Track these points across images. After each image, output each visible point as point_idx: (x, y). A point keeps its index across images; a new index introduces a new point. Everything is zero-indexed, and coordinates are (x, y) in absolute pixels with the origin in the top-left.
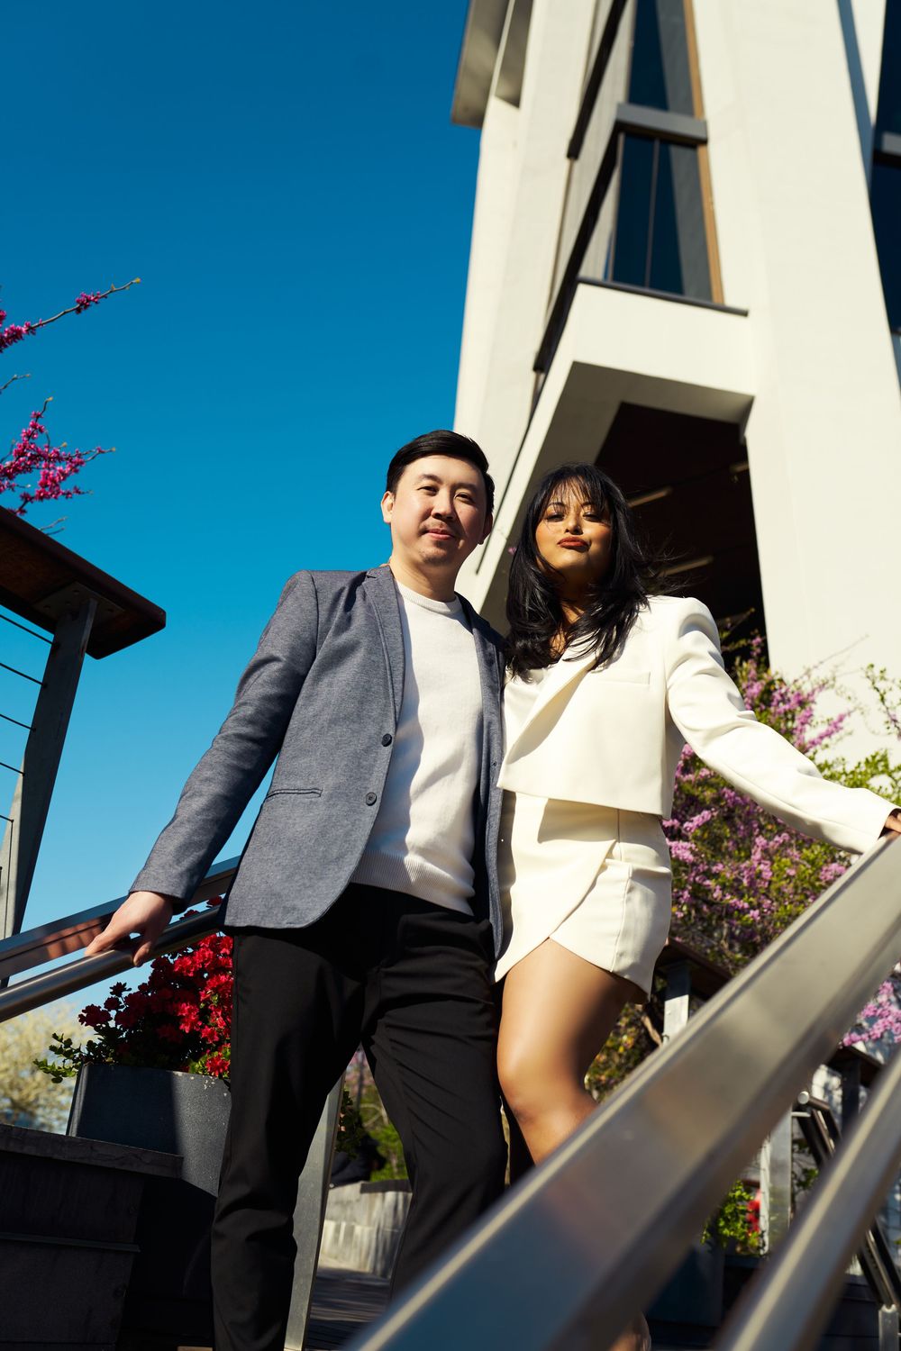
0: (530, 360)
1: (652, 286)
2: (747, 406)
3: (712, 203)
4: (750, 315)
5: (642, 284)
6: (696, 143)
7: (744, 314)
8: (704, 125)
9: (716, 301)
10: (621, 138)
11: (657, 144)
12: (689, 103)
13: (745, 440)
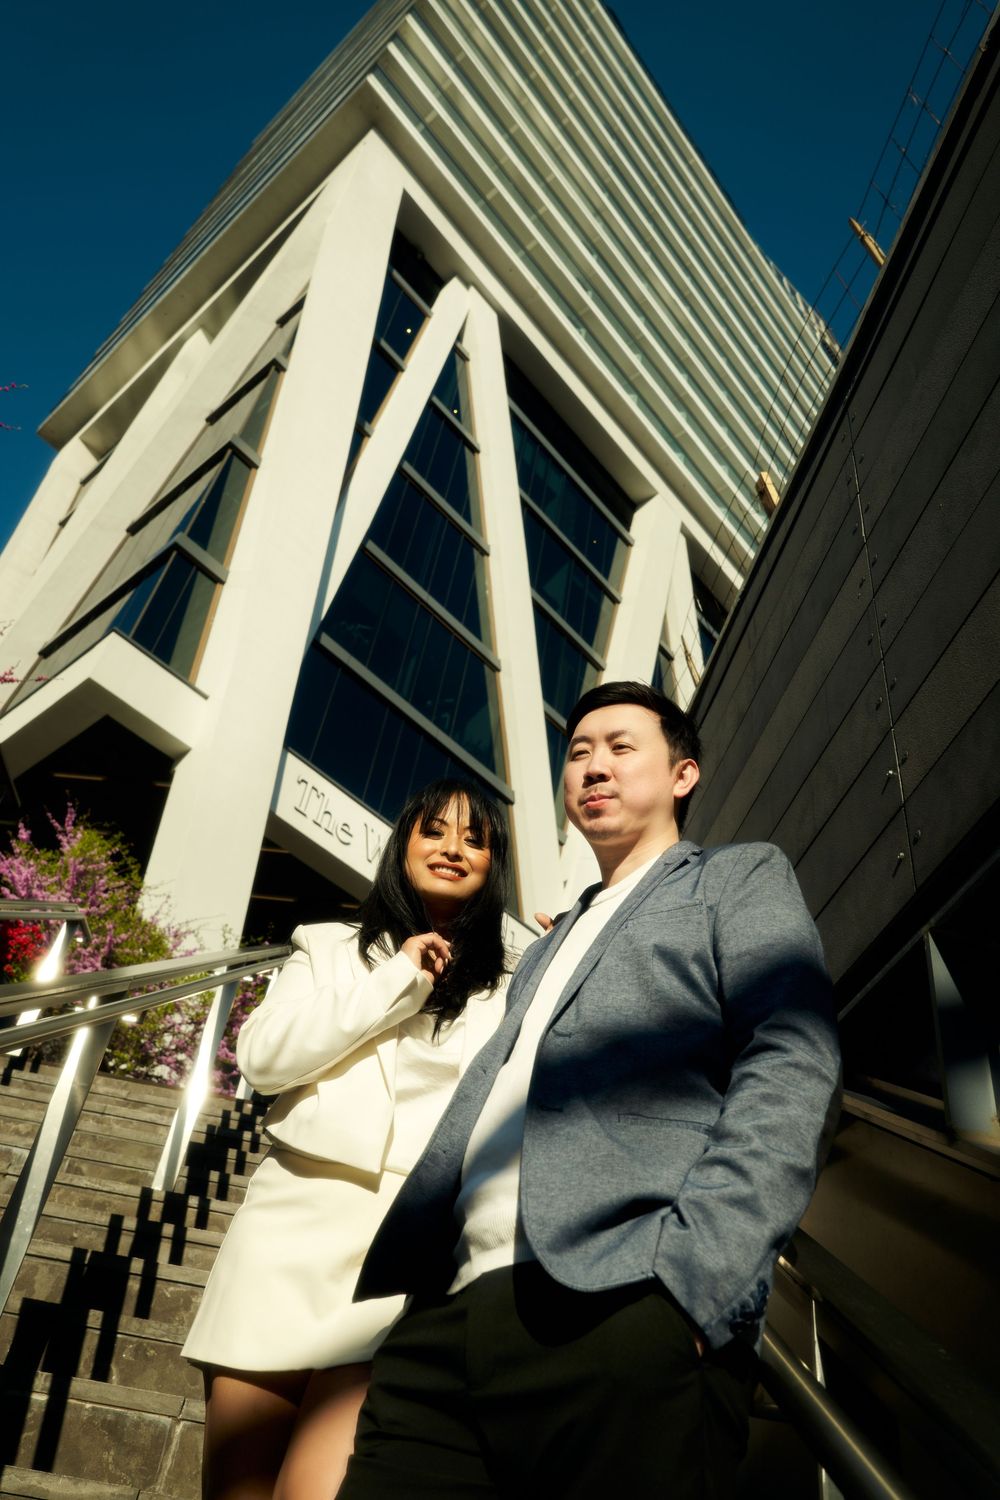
0: (40, 646)
1: (155, 653)
2: (183, 753)
3: (213, 621)
4: (209, 700)
5: (150, 649)
6: (217, 580)
7: (206, 697)
8: (227, 573)
9: (190, 680)
10: (174, 554)
11: (194, 568)
12: (223, 553)
13: (174, 772)
